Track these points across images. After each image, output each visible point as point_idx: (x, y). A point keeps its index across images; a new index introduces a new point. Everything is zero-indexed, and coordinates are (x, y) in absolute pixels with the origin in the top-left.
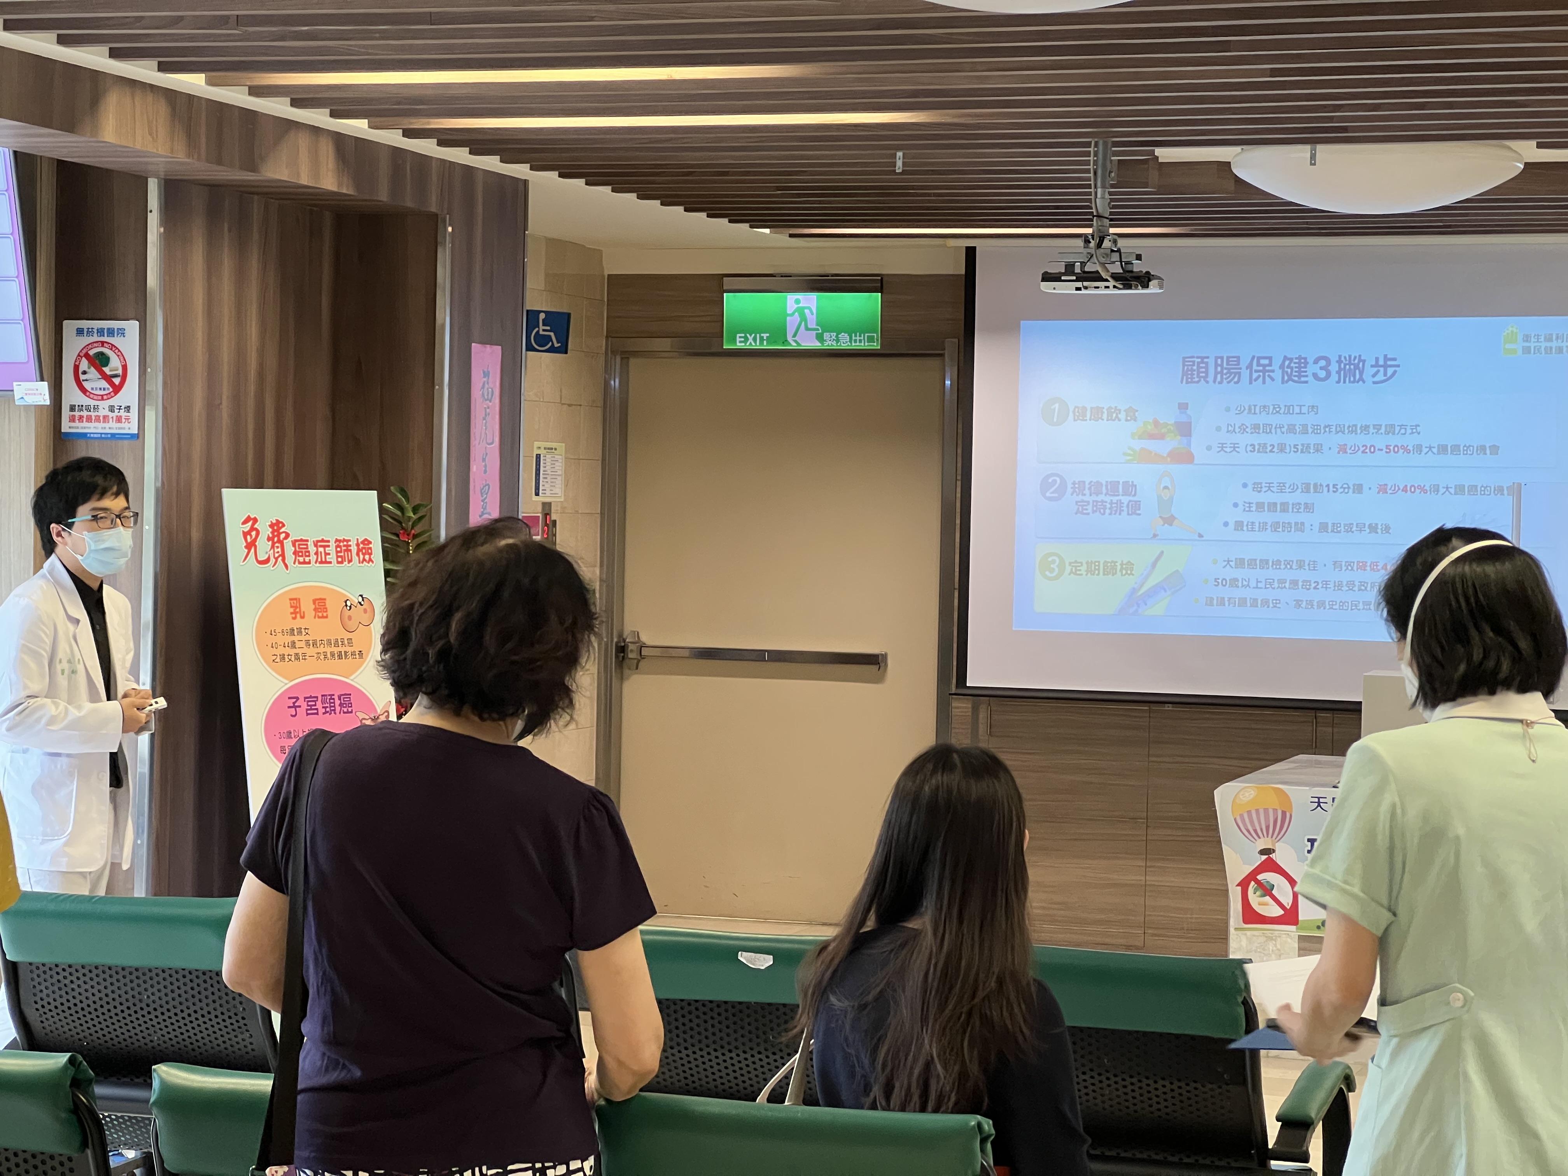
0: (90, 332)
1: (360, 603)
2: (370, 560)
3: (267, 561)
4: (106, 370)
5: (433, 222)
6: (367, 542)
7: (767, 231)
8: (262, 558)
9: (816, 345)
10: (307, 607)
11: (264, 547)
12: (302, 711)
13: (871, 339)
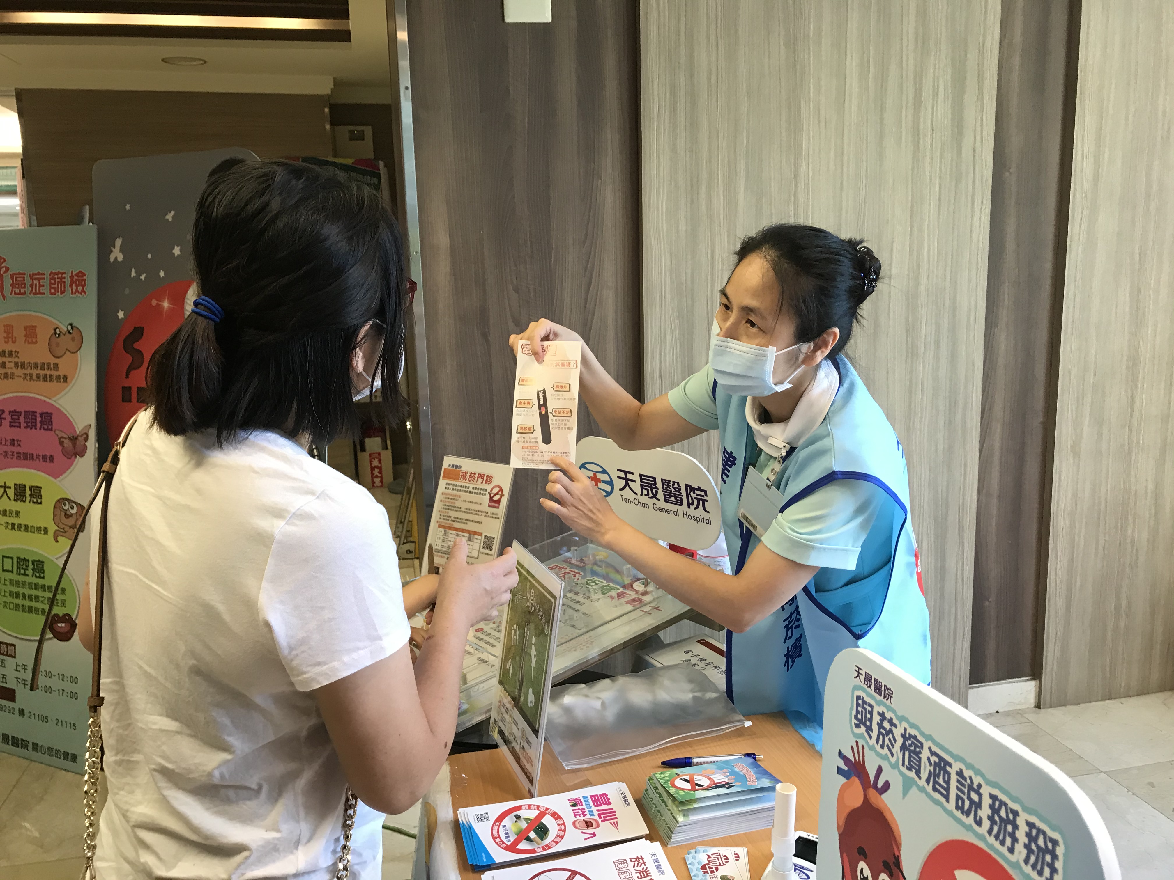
1: (69, 332)
2: (83, 291)
10: (19, 333)
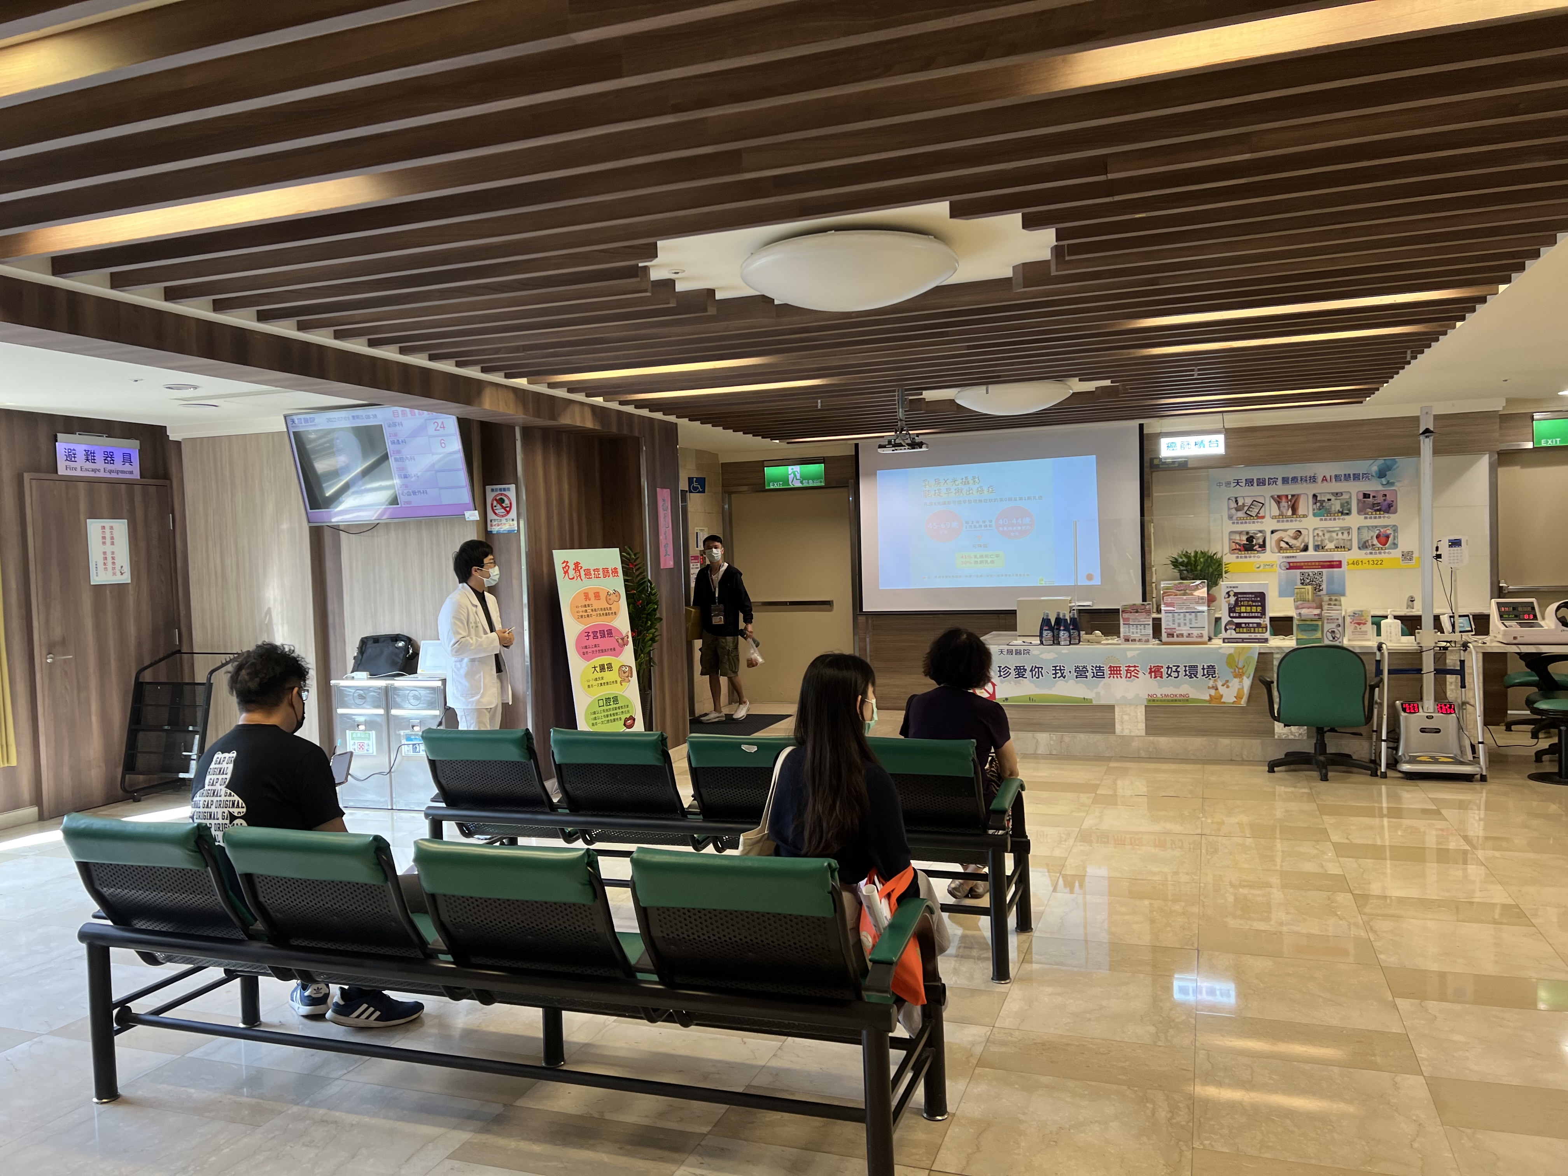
0: (496, 490)
3: (573, 578)
4: (504, 505)
5: (637, 439)
6: (615, 569)
7: (778, 441)
8: (571, 577)
9: (800, 485)
11: (572, 573)
12: (591, 638)
13: (821, 482)
